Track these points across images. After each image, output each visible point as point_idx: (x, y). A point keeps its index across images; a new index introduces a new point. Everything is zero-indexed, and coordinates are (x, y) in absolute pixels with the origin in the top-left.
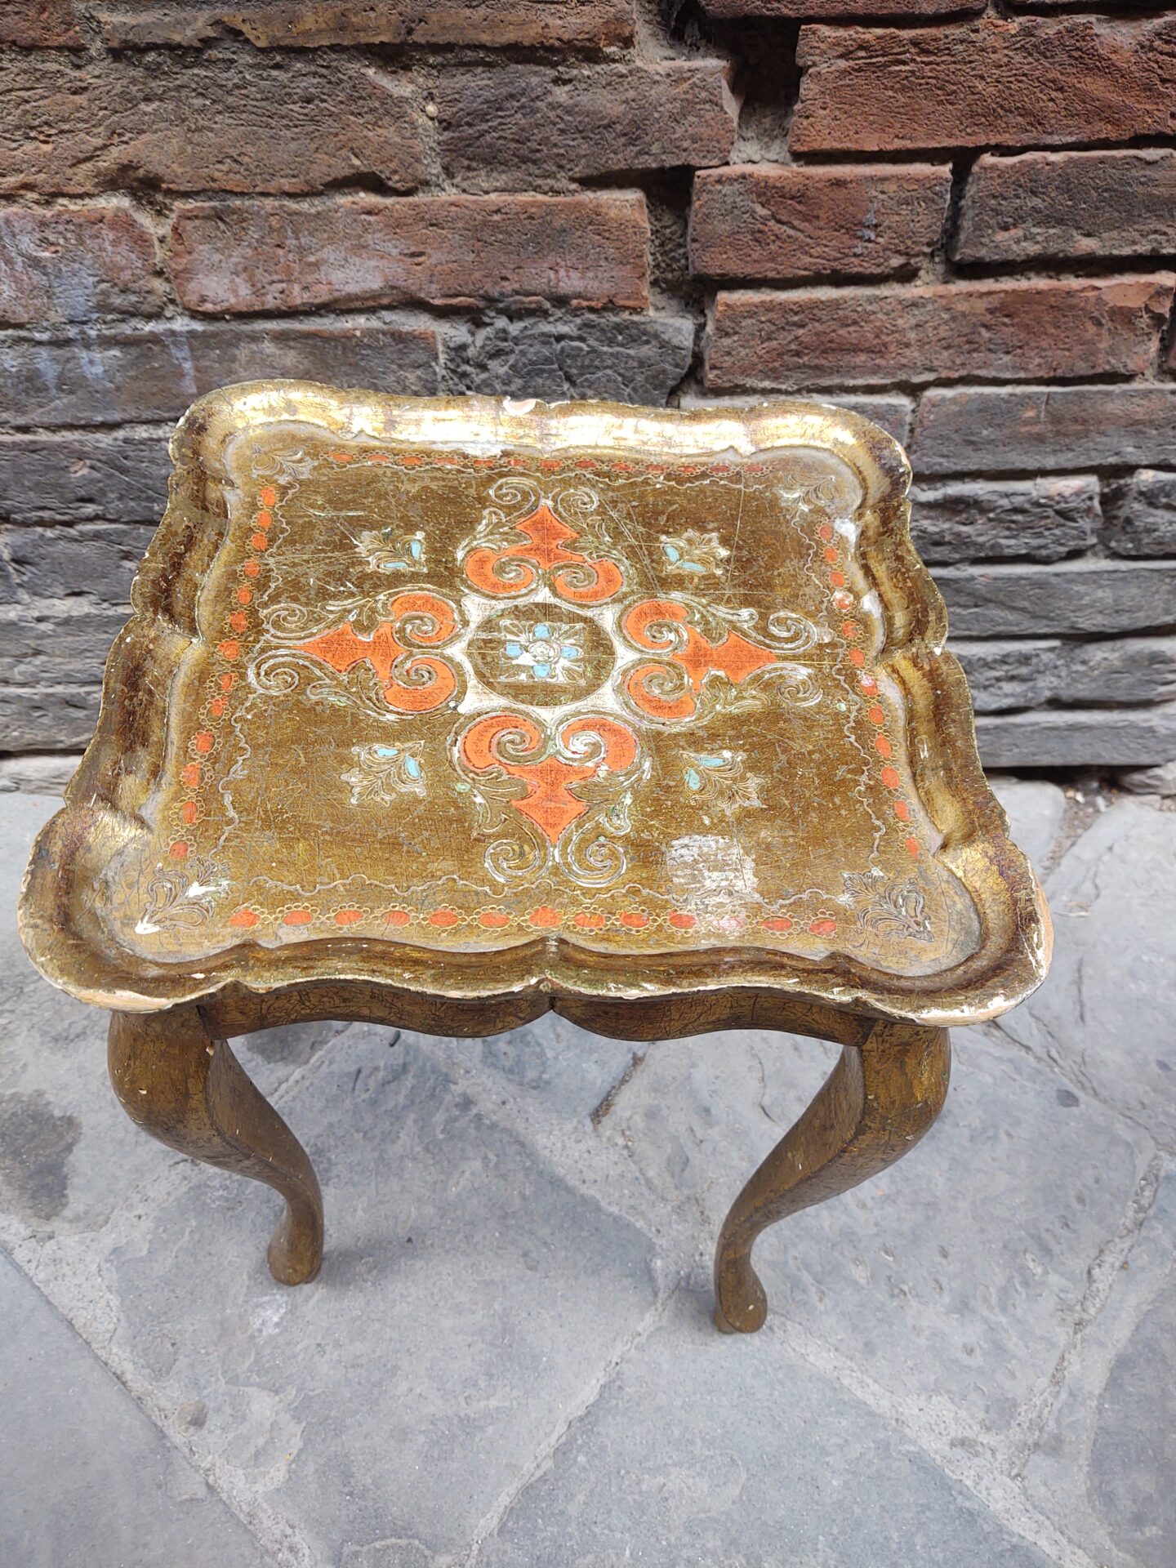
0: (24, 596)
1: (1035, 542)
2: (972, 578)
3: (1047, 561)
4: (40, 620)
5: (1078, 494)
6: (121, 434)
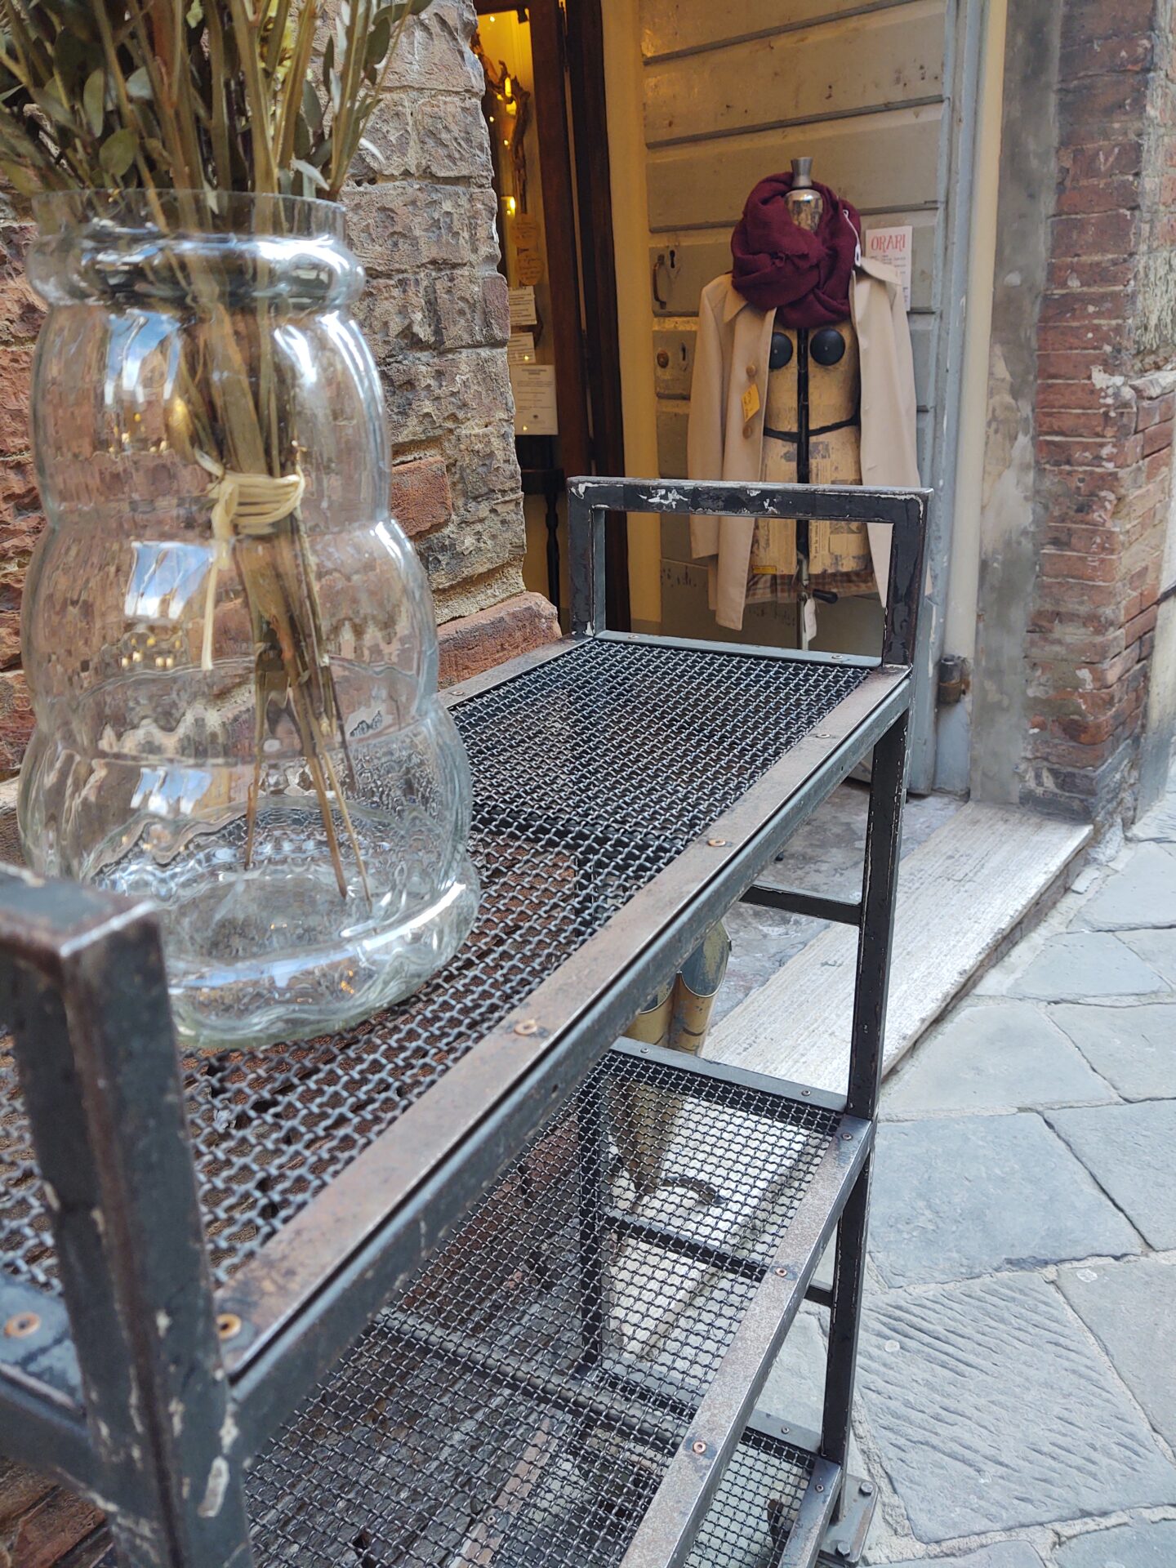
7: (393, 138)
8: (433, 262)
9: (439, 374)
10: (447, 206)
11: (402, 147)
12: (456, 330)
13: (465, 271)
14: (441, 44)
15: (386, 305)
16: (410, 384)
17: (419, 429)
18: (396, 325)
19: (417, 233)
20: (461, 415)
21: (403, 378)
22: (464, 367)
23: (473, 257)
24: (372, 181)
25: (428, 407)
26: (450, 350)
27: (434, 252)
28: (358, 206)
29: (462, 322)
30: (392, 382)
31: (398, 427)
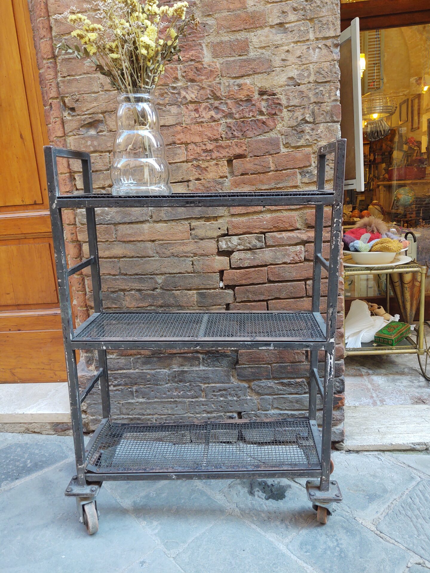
0: (135, 398)
1: (297, 390)
2: (288, 397)
3: (301, 394)
4: (137, 402)
5: (301, 381)
6: (155, 371)
7: (306, 75)
8: (315, 102)
9: (313, 129)
10: (321, 89)
11: (309, 76)
12: (320, 119)
13: (325, 104)
14: (325, 51)
15: (299, 113)
16: (303, 131)
17: (304, 142)
18: (300, 118)
19: (310, 96)
20: (319, 140)
21: (300, 130)
22: (321, 128)
23: (329, 100)
24: (299, 85)
25: (308, 137)
26: (317, 124)
27: (315, 100)
28: (293, 91)
29: (323, 116)
30: (297, 131)
31: (298, 142)
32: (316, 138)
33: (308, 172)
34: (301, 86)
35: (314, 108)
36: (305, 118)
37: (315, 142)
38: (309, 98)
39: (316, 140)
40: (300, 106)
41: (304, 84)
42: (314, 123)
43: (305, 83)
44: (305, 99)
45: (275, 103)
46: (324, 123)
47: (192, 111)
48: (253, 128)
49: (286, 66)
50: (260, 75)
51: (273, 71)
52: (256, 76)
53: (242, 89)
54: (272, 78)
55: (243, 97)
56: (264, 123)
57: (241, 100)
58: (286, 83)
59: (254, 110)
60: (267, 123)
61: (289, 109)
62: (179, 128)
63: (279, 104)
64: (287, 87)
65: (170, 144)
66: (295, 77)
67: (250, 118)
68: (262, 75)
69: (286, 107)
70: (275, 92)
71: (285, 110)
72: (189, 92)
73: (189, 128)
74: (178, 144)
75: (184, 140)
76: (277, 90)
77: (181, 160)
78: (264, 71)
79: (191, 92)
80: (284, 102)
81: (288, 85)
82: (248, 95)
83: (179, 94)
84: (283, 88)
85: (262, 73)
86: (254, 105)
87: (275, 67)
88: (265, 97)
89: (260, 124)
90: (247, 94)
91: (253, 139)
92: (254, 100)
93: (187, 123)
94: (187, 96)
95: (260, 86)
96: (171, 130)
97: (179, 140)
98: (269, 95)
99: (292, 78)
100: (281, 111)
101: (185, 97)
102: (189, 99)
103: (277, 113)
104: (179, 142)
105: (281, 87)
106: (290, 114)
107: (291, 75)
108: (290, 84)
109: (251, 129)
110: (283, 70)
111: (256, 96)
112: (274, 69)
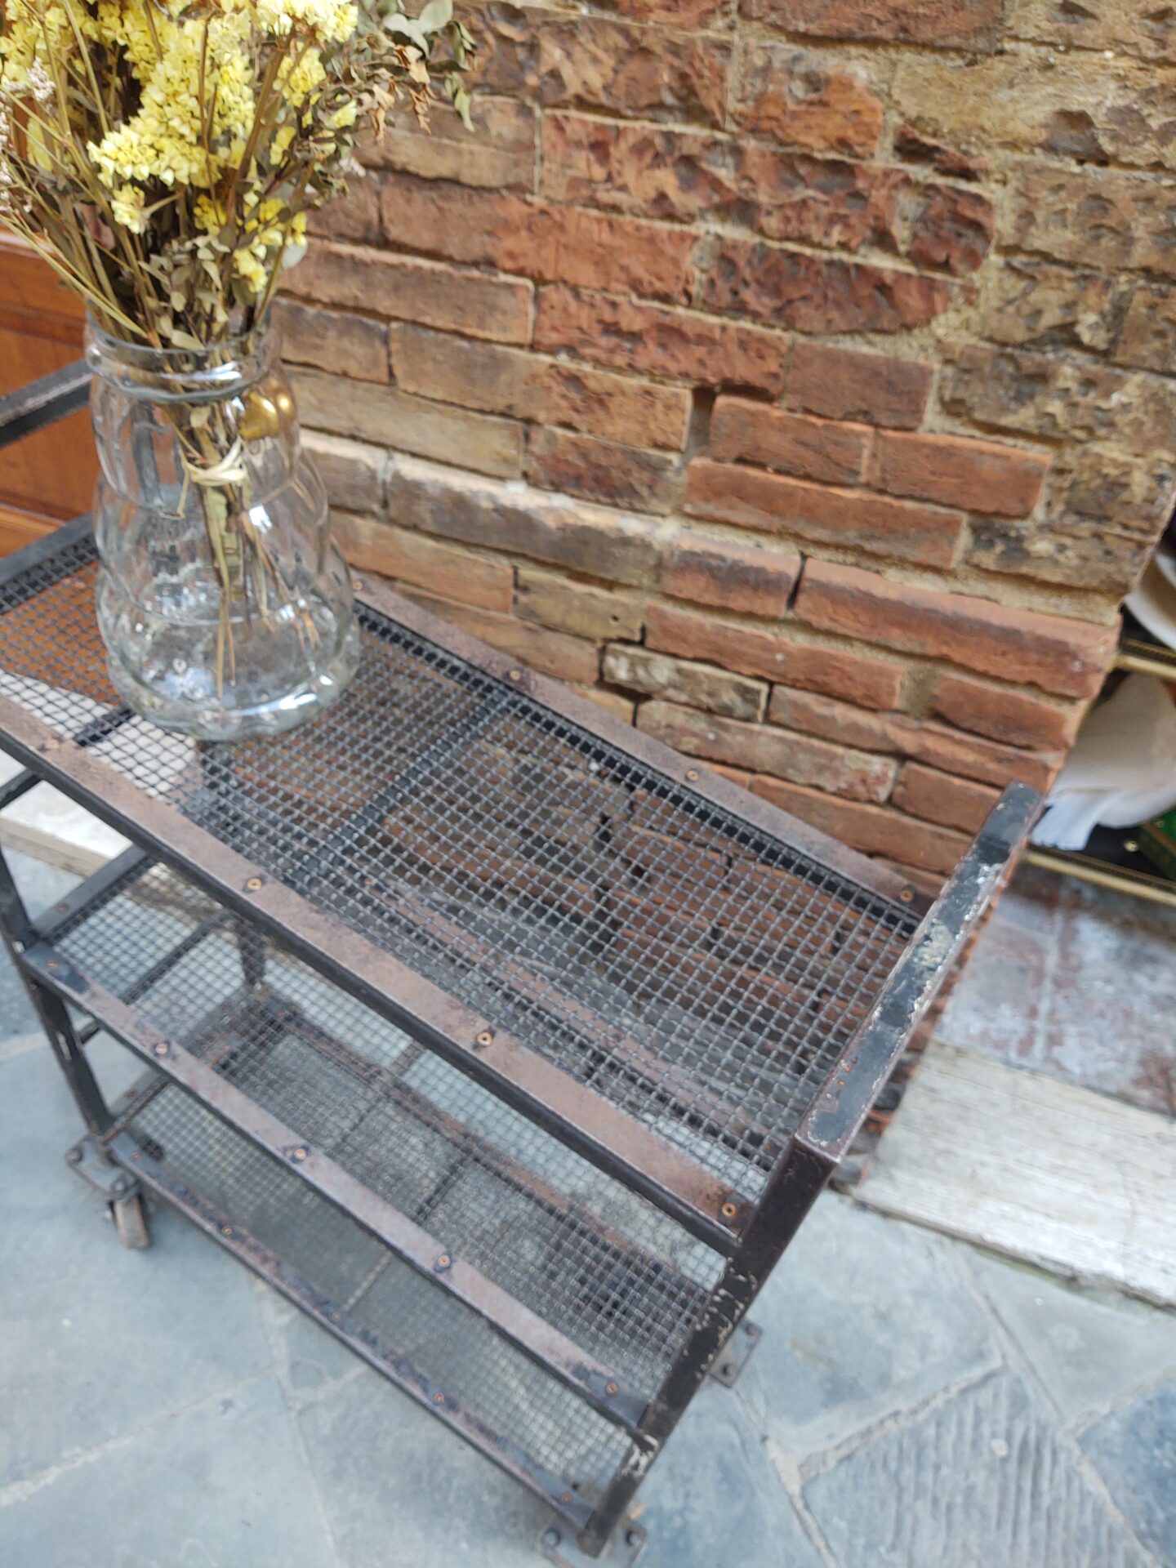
12: (1142, 349)
15: (1052, 295)
16: (1043, 378)
17: (1034, 423)
18: (1052, 317)
21: (1035, 370)
24: (1102, 165)
26: (1121, 365)
27: (1153, 260)
28: (1061, 187)
29: (1157, 344)
30: (1018, 367)
31: (1005, 410)
32: (1088, 421)
33: (1005, 536)
34: (1113, 170)
35: (1131, 293)
36: (1074, 324)
37: (1080, 434)
38: (1128, 242)
39: (1089, 430)
40: (1071, 266)
41: (1131, 166)
42: (1103, 355)
43: (1140, 162)
44: (1108, 242)
45: (958, 218)
46: (1152, 371)
47: (578, 144)
48: (831, 294)
49: (1070, 47)
50: (928, 58)
51: (1001, 52)
52: (908, 56)
53: (823, 104)
54: (982, 87)
55: (821, 144)
56: (883, 288)
57: (808, 159)
58: (1042, 135)
59: (853, 221)
60: (900, 294)
61: (1019, 260)
62: (514, 208)
63: (978, 227)
64: (1040, 157)
65: (475, 264)
66: (1100, 118)
67: (829, 249)
68: (938, 57)
69: (1009, 250)
70: (972, 164)
71: (995, 259)
72: (578, 52)
73: (557, 217)
74: (506, 271)
75: (531, 263)
76: (992, 158)
77: (512, 338)
78: (955, 41)
79: (585, 57)
80: (1003, 224)
81: (1050, 148)
82: (843, 144)
83: (533, 47)
84: (1018, 156)
85: (943, 50)
86: (857, 195)
87: (1016, 38)
88: (921, 172)
89: (865, 291)
90: (840, 133)
91: (817, 343)
92: (865, 174)
93: (551, 194)
94: (567, 71)
95: (913, 113)
96: (483, 208)
97: (511, 255)
98: (945, 172)
99: (1078, 120)
100: (974, 260)
101: (555, 74)
102: (574, 87)
103: (954, 262)
104: (509, 264)
105: (1013, 145)
106: (1015, 286)
107: (1080, 100)
108: (1064, 143)
109: (817, 298)
110: (1050, 67)
111: (882, 157)
112: (1008, 46)
